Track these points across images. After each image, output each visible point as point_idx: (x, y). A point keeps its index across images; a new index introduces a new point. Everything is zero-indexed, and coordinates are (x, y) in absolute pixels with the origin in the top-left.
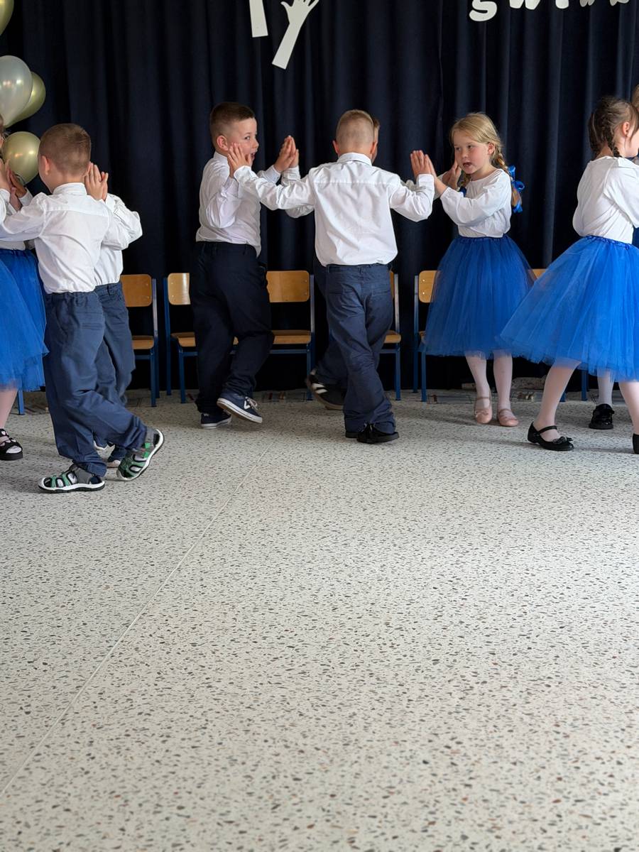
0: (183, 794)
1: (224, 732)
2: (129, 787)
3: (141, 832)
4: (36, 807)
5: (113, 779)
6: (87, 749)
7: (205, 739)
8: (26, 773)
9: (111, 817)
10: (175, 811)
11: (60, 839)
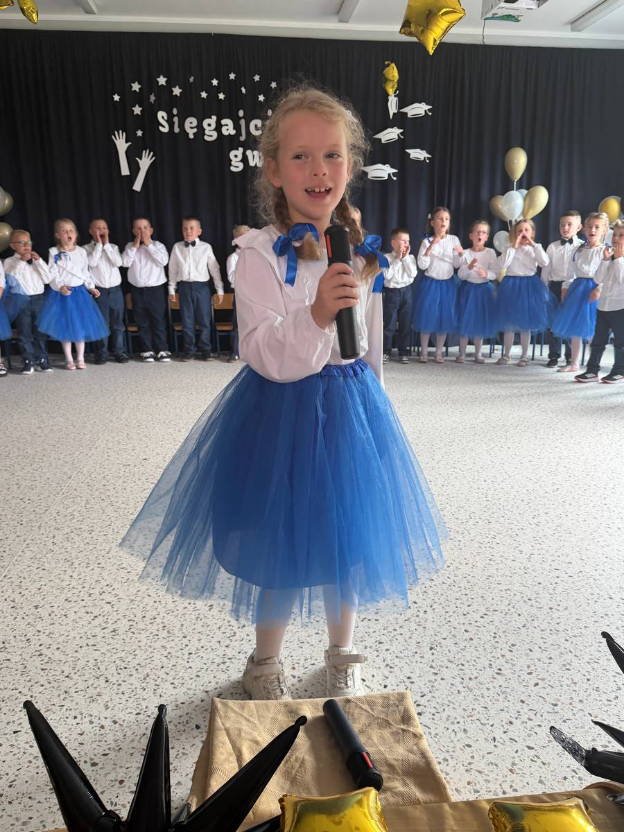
0: (100, 557)
1: (119, 526)
2: (73, 557)
3: (81, 577)
4: (28, 569)
5: (66, 554)
6: (52, 540)
7: (111, 531)
8: (22, 554)
9: (65, 571)
10: (96, 565)
11: (41, 583)
